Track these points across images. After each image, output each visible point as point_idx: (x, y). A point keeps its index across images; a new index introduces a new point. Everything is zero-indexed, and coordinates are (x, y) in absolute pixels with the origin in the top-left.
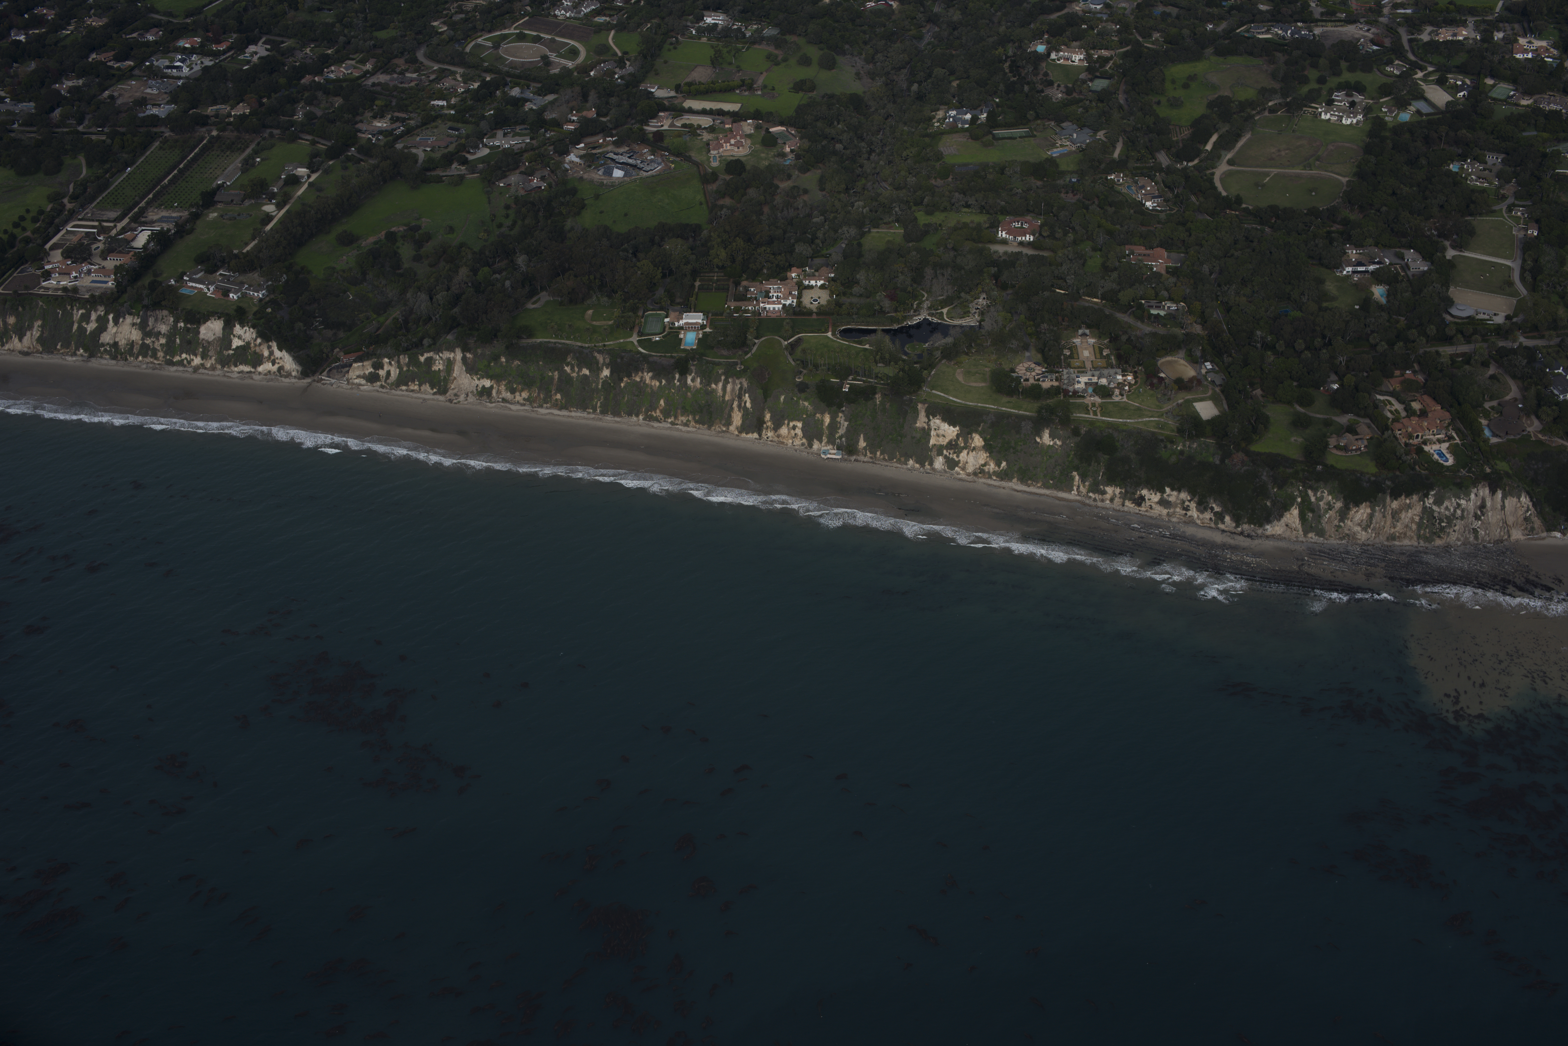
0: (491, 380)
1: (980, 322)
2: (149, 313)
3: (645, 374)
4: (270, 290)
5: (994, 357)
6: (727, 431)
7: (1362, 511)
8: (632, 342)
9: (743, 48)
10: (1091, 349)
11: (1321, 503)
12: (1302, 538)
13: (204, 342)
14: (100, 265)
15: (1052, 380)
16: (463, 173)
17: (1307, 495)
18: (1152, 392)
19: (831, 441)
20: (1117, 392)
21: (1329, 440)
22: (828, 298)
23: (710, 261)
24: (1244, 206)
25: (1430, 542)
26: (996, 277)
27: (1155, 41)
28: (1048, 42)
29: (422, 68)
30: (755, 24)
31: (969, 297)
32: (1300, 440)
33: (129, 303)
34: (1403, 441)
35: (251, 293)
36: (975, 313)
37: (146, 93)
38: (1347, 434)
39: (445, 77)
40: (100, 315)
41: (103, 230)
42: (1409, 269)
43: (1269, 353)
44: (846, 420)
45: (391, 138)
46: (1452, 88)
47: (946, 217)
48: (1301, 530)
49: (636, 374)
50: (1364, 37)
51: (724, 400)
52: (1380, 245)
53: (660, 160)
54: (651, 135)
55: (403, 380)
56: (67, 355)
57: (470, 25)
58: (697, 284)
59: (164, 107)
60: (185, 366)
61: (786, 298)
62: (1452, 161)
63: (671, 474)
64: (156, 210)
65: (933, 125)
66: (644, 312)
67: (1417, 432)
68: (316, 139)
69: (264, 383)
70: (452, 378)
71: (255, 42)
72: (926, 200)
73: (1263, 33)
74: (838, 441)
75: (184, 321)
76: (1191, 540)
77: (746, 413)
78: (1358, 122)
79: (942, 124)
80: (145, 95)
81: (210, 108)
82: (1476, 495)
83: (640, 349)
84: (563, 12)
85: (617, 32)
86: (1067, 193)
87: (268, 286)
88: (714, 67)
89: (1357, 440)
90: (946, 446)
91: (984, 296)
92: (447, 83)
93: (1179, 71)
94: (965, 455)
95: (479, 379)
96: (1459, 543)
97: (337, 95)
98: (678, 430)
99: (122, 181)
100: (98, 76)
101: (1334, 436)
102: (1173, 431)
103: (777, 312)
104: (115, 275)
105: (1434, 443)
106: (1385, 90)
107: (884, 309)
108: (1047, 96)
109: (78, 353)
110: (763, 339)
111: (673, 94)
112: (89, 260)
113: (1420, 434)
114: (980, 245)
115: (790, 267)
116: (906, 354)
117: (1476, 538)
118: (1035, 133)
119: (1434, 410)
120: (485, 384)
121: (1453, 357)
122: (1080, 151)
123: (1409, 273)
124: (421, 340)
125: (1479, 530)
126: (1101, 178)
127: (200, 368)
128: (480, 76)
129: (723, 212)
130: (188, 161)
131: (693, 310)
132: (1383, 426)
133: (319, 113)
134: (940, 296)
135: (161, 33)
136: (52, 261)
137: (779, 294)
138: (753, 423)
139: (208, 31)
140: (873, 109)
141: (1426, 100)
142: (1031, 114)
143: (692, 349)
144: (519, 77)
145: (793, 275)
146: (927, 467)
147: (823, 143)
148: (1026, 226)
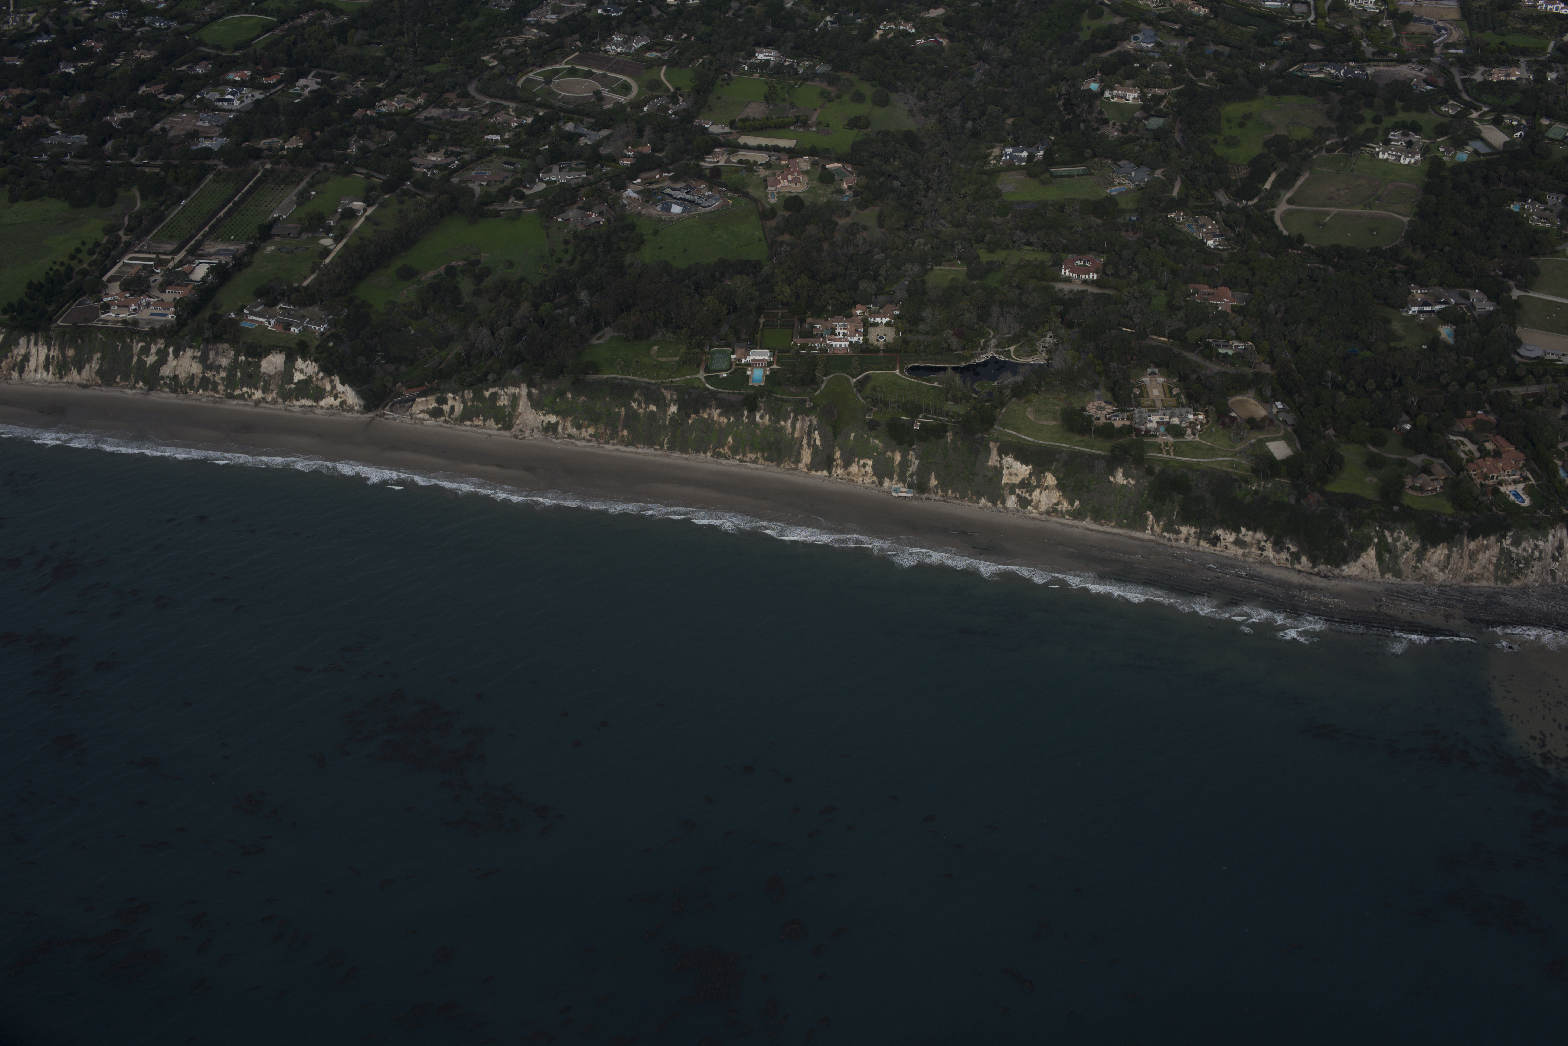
0: (557, 416)
1: (1048, 360)
2: (210, 347)
3: (713, 411)
4: (332, 324)
5: (1063, 395)
6: (796, 469)
7: (1439, 552)
8: (699, 379)
9: (796, 84)
10: (1161, 388)
11: (1398, 544)
12: (1379, 579)
13: (265, 375)
14: (158, 297)
15: (1123, 419)
16: (520, 207)
17: (1384, 536)
18: (1224, 432)
19: (902, 479)
20: (1189, 431)
21: (1405, 480)
22: (894, 335)
23: (774, 298)
24: (1306, 245)
25: (1508, 583)
26: (1062, 316)
27: (1208, 80)
28: (1101, 81)
29: (475, 102)
30: (807, 61)
31: (1036, 335)
32: (1375, 480)
33: (189, 336)
34: (1479, 481)
35: (313, 327)
36: (1042, 351)
37: (197, 126)
38: (1423, 475)
39: (498, 111)
40: (160, 348)
41: (160, 263)
42: (1475, 309)
43: (1341, 393)
44: (916, 458)
45: (446, 172)
46: (1508, 128)
47: (1008, 255)
48: (1377, 571)
49: (704, 410)
50: (1417, 77)
51: (793, 437)
52: (1444, 285)
53: (717, 196)
54: (708, 172)
55: (467, 415)
56: (127, 387)
57: (521, 60)
58: (762, 320)
59: (216, 140)
60: (246, 400)
61: (852, 336)
62: (1513, 201)
63: (742, 511)
64: (212, 243)
65: (989, 163)
66: (710, 348)
67: (1492, 472)
68: (371, 173)
69: (327, 417)
70: (517, 414)
71: (305, 75)
72: (987, 238)
73: (1315, 72)
74: (909, 479)
75: (245, 355)
76: (1267, 580)
77: (815, 450)
78: (1416, 162)
79: (998, 161)
80: (197, 128)
81: (263, 141)
82: (1554, 536)
83: (707, 385)
84: (613, 47)
85: (668, 67)
86: (1127, 231)
87: (329, 320)
88: (768, 103)
89: (1432, 480)
90: (1019, 484)
91: (1050, 334)
92: (500, 118)
93: (1234, 109)
94: (1038, 494)
95: (544, 415)
96: (1537, 584)
97: (390, 129)
98: (746, 467)
99: (177, 213)
100: (149, 109)
101: (1409, 476)
102: (1247, 471)
103: (843, 349)
104: (175, 307)
105: (1510, 484)
106: (1441, 130)
107: (951, 347)
108: (1103, 134)
109: (138, 386)
110: (831, 376)
111: (727, 130)
112: (147, 293)
113: (1495, 475)
114: (1045, 283)
115: (854, 304)
116: (976, 392)
117: (1554, 579)
118: (1092, 171)
119: (1508, 451)
120: (550, 419)
121: (1525, 397)
122: (1139, 190)
123: (1474, 313)
124: (486, 375)
125: (1556, 571)
126: (1161, 216)
127: (261, 402)
128: (533, 111)
129: (783, 249)
130: (243, 194)
131: (759, 347)
132: (1458, 467)
133: (373, 147)
134: (1007, 334)
135: (210, 66)
136: (110, 294)
137: (846, 331)
138: (823, 461)
139: (257, 64)
140: (928, 146)
141: (1483, 140)
142: (1088, 152)
143: (760, 386)
144: (572, 112)
145: (858, 312)
146: (1000, 505)
147: (881, 180)
148: (1088, 264)
